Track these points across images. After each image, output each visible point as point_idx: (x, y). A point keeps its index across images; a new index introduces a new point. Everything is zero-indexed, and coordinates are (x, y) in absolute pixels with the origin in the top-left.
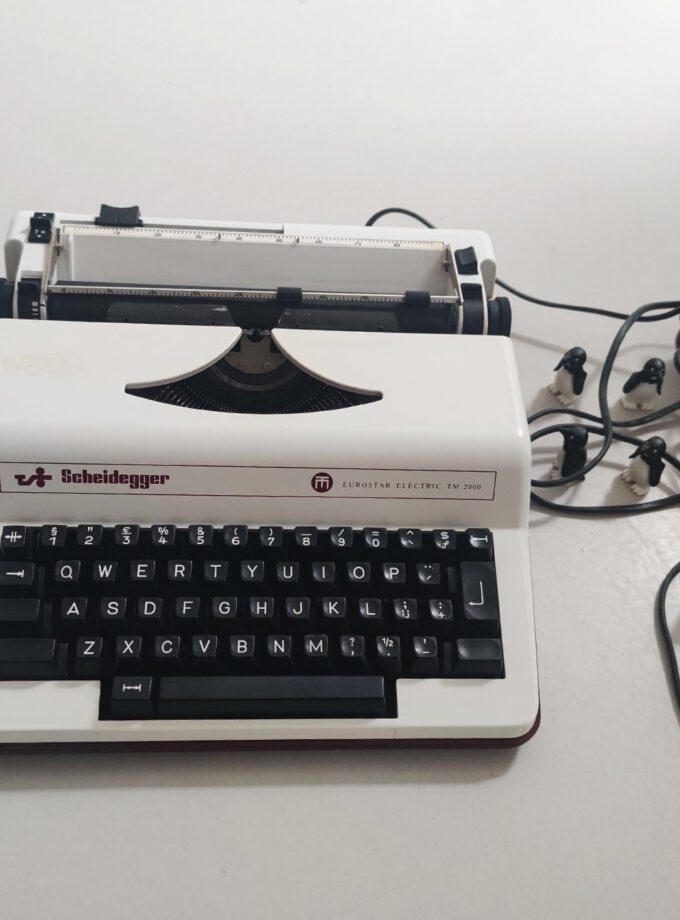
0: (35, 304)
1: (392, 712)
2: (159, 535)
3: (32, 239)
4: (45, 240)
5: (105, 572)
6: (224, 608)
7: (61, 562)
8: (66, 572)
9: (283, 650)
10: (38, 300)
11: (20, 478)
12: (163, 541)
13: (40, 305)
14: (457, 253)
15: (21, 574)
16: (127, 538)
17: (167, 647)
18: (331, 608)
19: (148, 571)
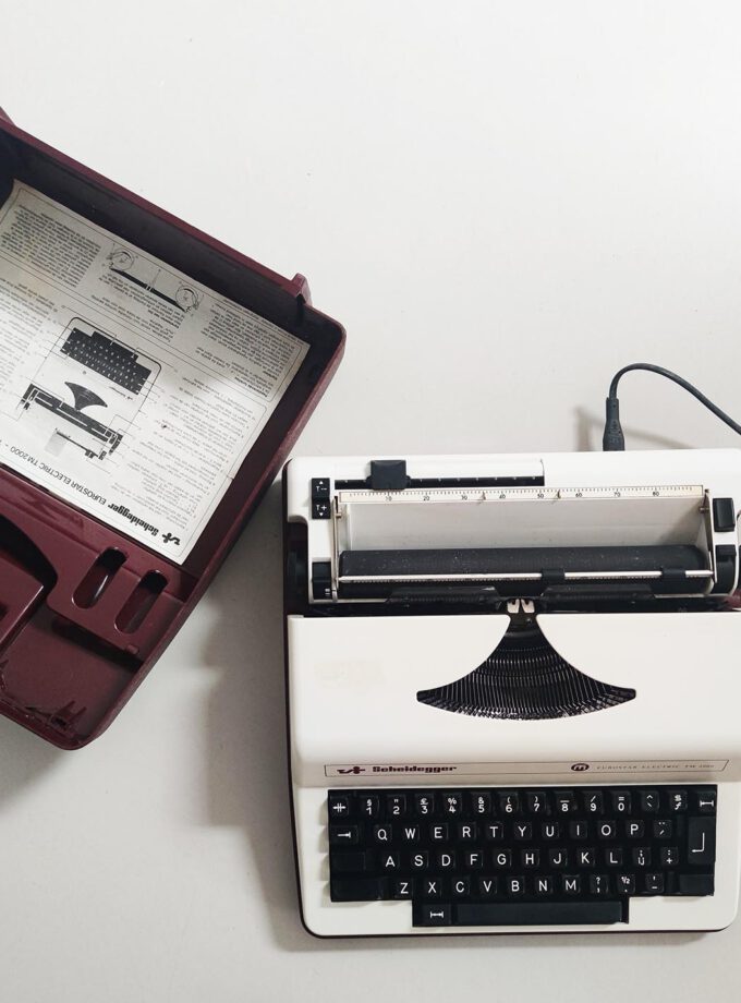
0: (327, 590)
1: (625, 919)
2: (449, 805)
3: (315, 516)
4: (327, 516)
5: (410, 834)
6: (502, 860)
7: (377, 826)
8: (382, 834)
9: (546, 888)
10: (330, 587)
11: (341, 771)
12: (453, 810)
13: (331, 591)
14: (714, 500)
15: (348, 835)
16: (425, 808)
17: (460, 888)
18: (584, 857)
19: (443, 833)
